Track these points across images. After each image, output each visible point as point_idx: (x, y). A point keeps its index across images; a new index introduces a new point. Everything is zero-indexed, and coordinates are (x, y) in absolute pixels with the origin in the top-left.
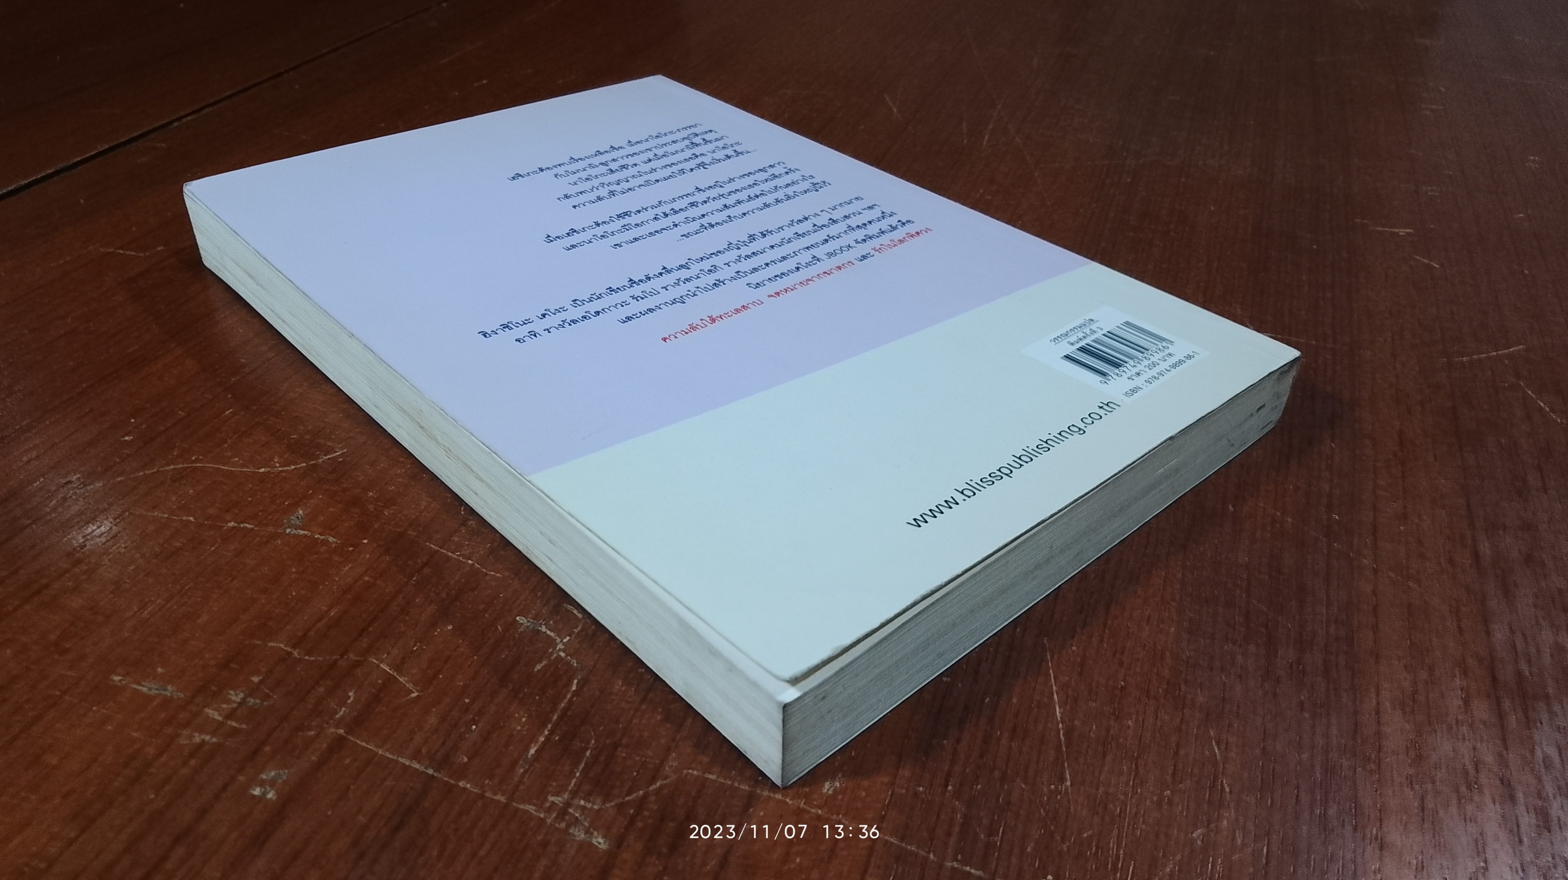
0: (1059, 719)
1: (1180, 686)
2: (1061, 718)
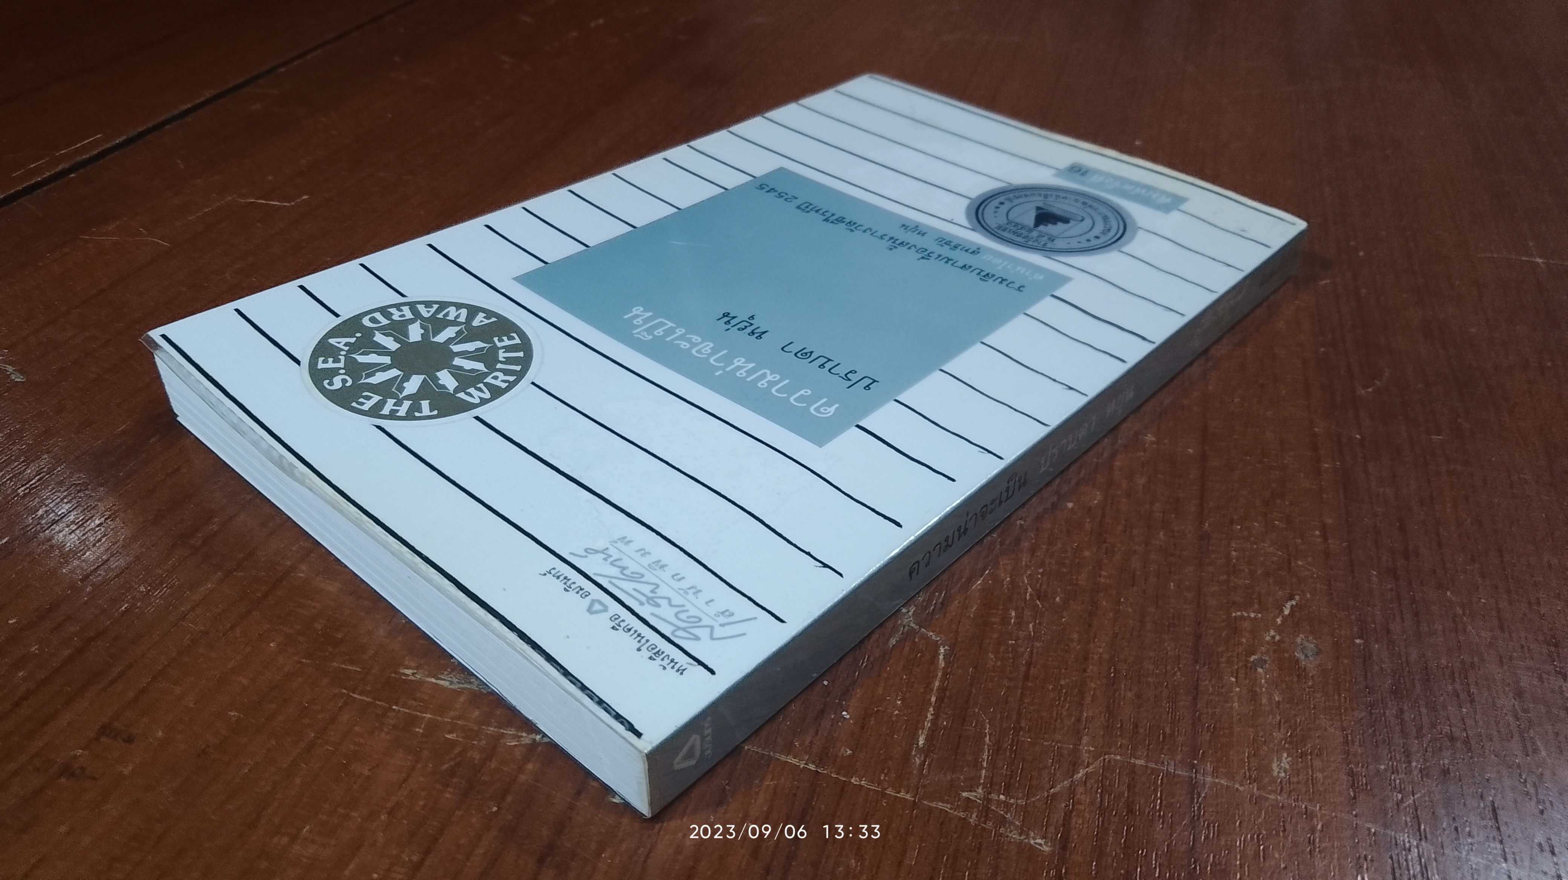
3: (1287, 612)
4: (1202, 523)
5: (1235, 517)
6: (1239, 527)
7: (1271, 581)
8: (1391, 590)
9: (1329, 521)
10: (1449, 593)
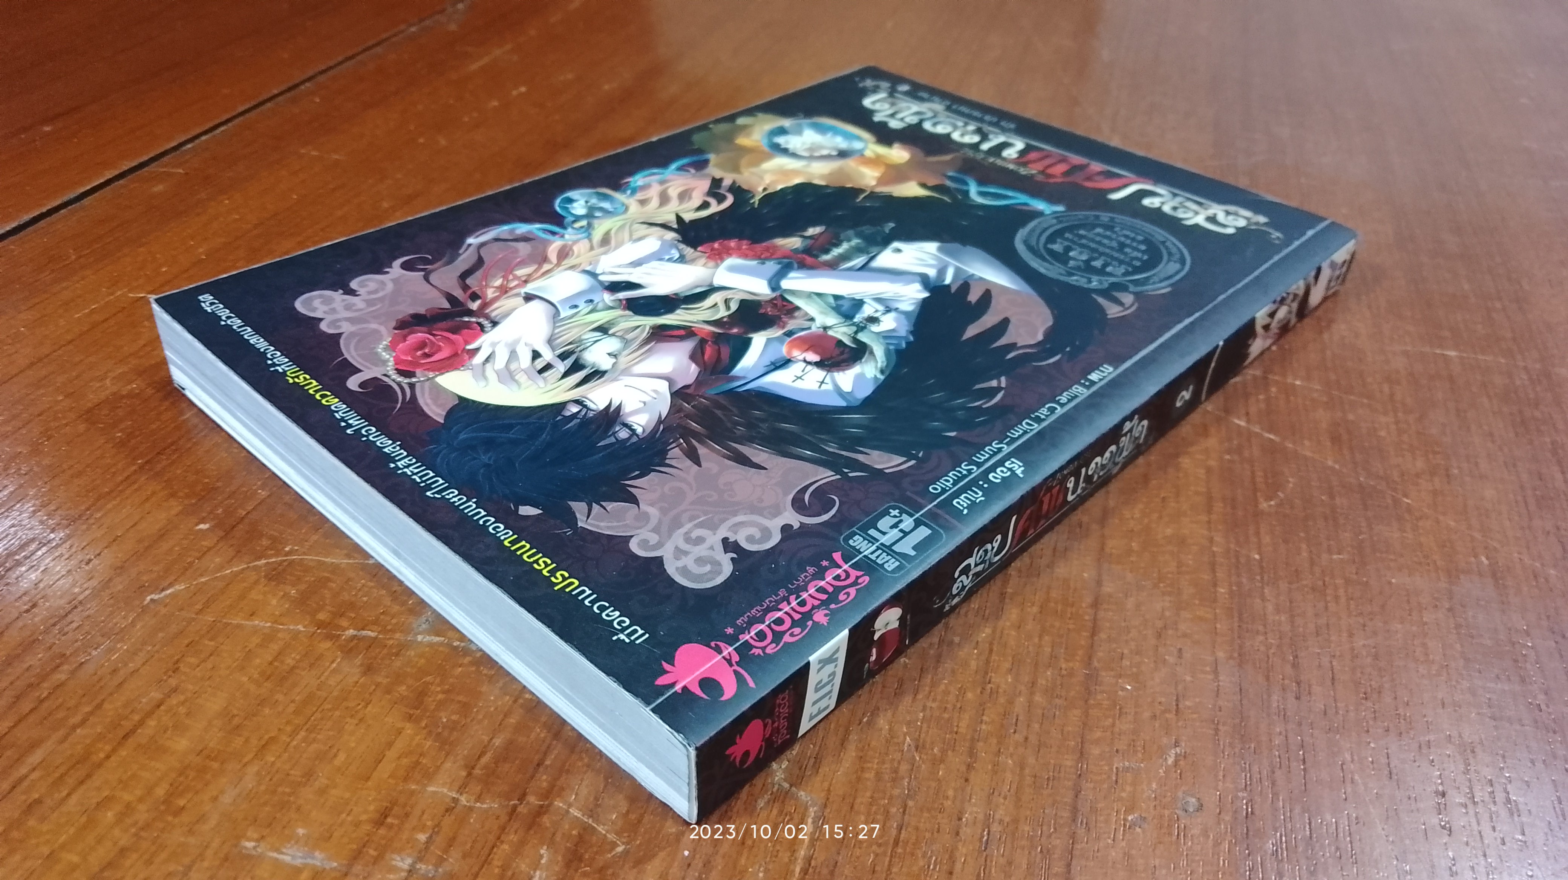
3: (1170, 761)
4: (1090, 658)
5: (1126, 651)
6: (1128, 663)
7: (1157, 725)
8: (1280, 733)
9: (1221, 654)
10: (1338, 737)
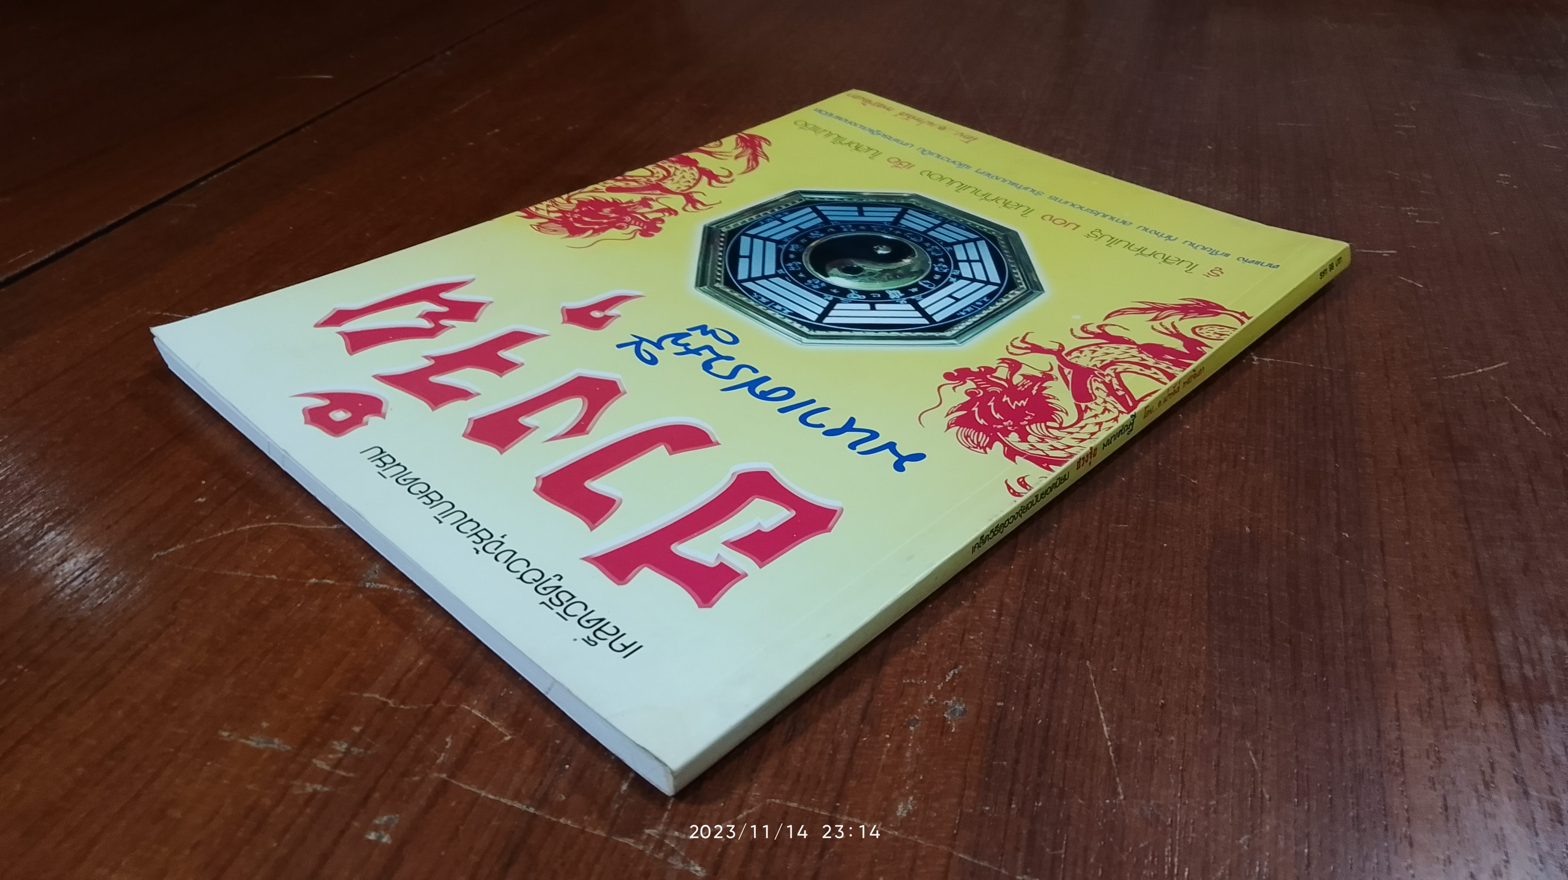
0: (1107, 737)
1: (1215, 703)
2: (1109, 736)
